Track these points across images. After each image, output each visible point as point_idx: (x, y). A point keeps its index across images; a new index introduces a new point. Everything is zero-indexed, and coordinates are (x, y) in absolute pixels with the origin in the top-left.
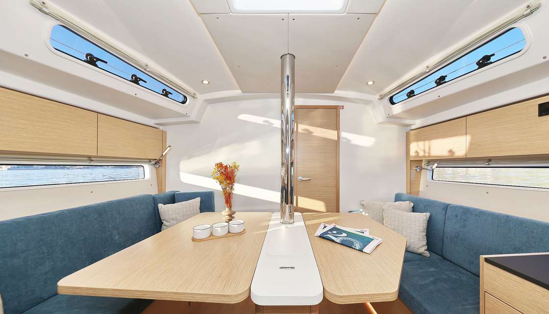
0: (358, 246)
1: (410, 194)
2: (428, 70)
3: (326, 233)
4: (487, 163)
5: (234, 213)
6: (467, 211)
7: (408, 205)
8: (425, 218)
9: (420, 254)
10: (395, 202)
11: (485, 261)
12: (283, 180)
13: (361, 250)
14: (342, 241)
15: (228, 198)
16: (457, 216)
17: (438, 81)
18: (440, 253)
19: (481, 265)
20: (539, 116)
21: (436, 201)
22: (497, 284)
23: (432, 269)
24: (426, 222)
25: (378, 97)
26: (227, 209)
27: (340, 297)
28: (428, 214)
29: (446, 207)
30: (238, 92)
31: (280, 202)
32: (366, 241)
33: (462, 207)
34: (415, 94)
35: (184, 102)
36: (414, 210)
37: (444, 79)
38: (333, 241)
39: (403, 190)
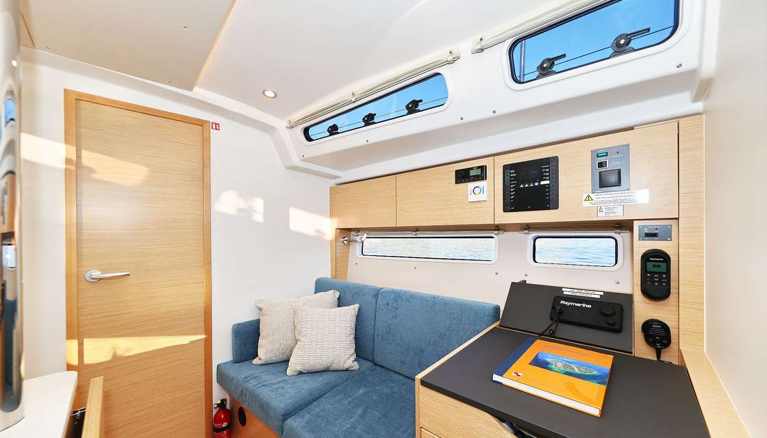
1: (336, 278)
2: (354, 100)
4: (414, 233)
6: (398, 296)
7: (332, 295)
8: (353, 313)
9: (347, 370)
10: (315, 293)
11: (421, 384)
16: (388, 304)
17: (366, 119)
18: (370, 359)
19: (416, 389)
20: (456, 183)
21: (366, 286)
22: (434, 414)
23: (361, 391)
24: (355, 319)
25: (285, 123)
28: (357, 306)
29: (377, 293)
33: (393, 291)
34: (339, 131)
36: (340, 303)
37: (373, 119)
39: (326, 273)
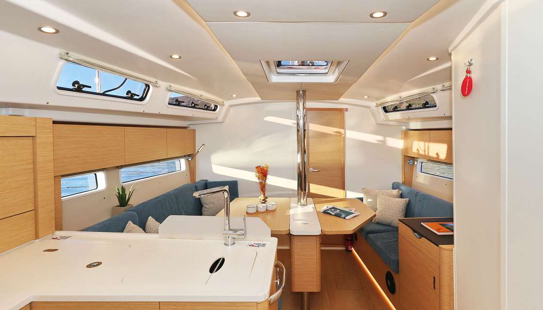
0: (343, 216)
1: (404, 183)
2: (400, 100)
3: (328, 210)
5: (267, 198)
7: (398, 192)
8: (405, 202)
10: (390, 189)
12: (299, 168)
13: (344, 218)
14: (335, 214)
15: (263, 187)
17: (407, 107)
24: (405, 205)
25: (375, 105)
26: (262, 196)
27: (328, 232)
28: (408, 199)
29: (417, 194)
30: (258, 99)
31: (297, 189)
32: (348, 214)
35: (214, 110)
36: (400, 196)
37: (411, 107)
38: (331, 214)
39: (399, 180)
